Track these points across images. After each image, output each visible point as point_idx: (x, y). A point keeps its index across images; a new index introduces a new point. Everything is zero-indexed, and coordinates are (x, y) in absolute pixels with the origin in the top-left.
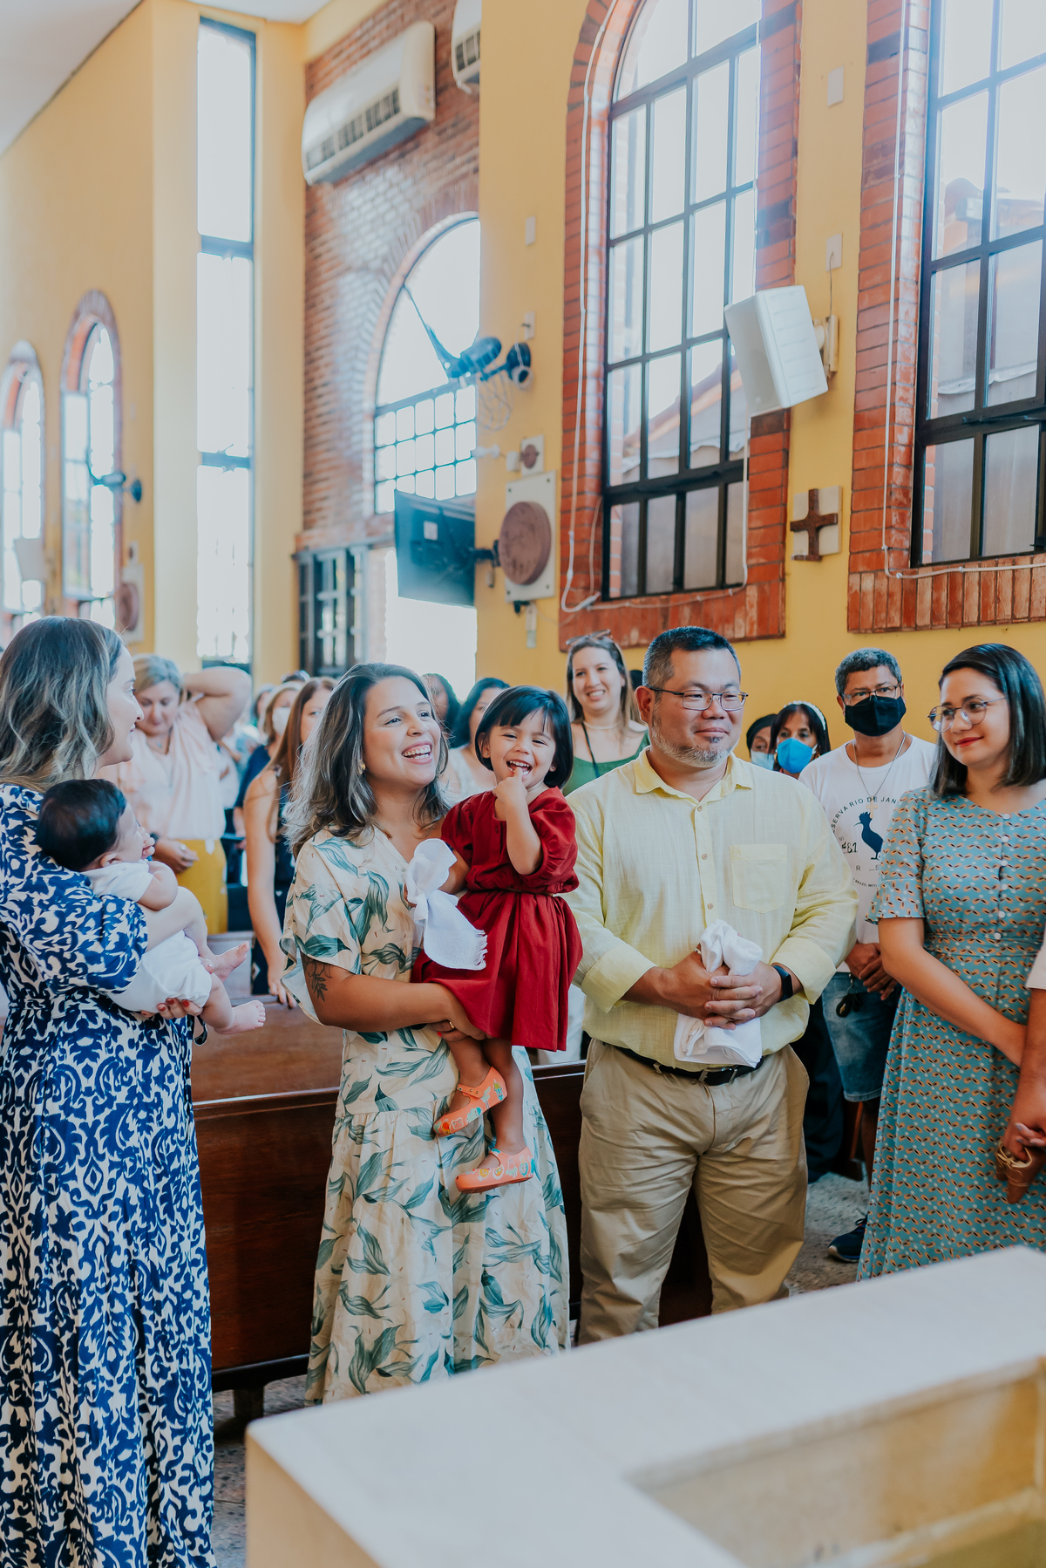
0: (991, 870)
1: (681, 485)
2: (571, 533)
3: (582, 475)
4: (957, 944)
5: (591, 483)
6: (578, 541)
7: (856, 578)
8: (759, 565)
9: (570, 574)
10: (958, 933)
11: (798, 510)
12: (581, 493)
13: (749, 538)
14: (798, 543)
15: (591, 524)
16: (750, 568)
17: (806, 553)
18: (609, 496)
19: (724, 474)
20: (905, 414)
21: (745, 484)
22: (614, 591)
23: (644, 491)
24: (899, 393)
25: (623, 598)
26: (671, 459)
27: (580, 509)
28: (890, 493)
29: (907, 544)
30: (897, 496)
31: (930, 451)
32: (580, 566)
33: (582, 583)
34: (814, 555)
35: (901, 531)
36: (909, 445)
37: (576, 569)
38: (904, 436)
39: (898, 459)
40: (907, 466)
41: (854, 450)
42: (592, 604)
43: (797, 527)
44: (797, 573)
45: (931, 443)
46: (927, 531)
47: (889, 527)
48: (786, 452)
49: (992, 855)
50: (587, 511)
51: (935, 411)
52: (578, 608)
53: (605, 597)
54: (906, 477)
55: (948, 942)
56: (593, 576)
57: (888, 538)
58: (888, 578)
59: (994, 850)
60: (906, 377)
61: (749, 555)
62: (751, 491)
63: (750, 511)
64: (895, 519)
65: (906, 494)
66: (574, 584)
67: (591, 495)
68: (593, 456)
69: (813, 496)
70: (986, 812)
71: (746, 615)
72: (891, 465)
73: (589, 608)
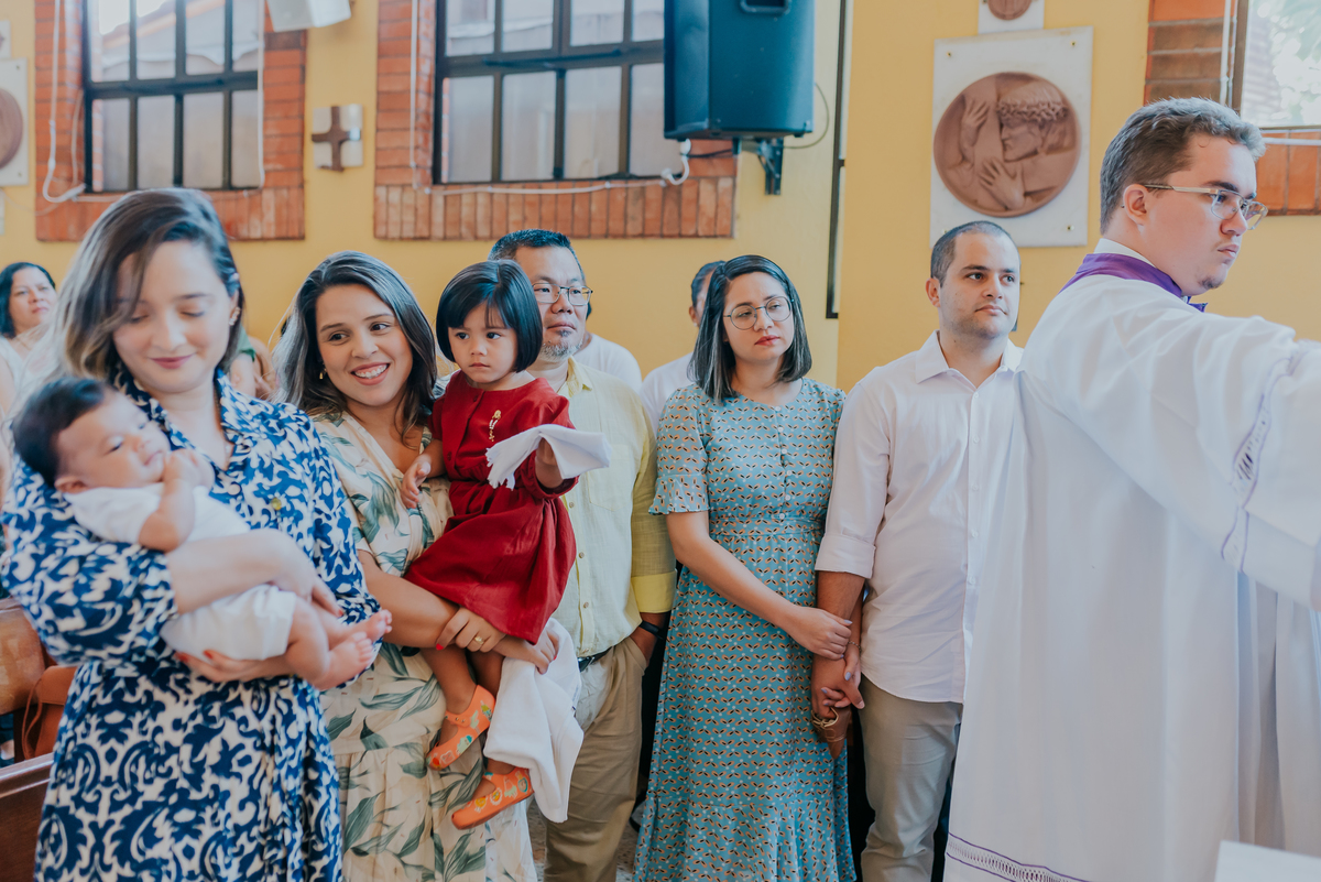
0: (775, 458)
1: (179, 88)
2: (52, 123)
3: (62, 66)
4: (745, 526)
5: (72, 76)
6: (60, 132)
7: (382, 191)
8: (276, 171)
9: (52, 163)
10: (745, 517)
11: (318, 122)
12: (61, 83)
13: (266, 145)
14: (319, 154)
15: (72, 115)
16: (267, 173)
17: (328, 161)
18: (91, 92)
19: (229, 82)
20: (428, 48)
21: (259, 95)
22: (97, 184)
23: (135, 90)
24: (423, 28)
25: (105, 192)
26: (164, 63)
27: (61, 100)
28: (417, 117)
29: (429, 163)
30: (422, 120)
31: (447, 83)
32: (63, 156)
33: (64, 174)
34: (337, 166)
35: (425, 151)
36: (430, 76)
37: (58, 160)
38: (428, 67)
39: (423, 87)
40: (429, 94)
41: (379, 74)
42: (79, 195)
43: (317, 138)
44: (318, 183)
45: (449, 76)
46: (445, 154)
47: (417, 147)
48: (303, 69)
49: (772, 444)
50: (69, 103)
51: (451, 50)
52: (63, 198)
53: (89, 190)
54: (428, 104)
55: (734, 525)
56: (77, 167)
57: (416, 157)
58: (415, 192)
59: (773, 440)
60: (427, 14)
61: (266, 161)
62: (267, 102)
63: (266, 119)
64: (421, 141)
65: (428, 119)
66: (56, 174)
67: (72, 88)
68: (73, 50)
69: (335, 113)
70: (758, 406)
71: (262, 217)
72: (417, 91)
73: (75, 200)
